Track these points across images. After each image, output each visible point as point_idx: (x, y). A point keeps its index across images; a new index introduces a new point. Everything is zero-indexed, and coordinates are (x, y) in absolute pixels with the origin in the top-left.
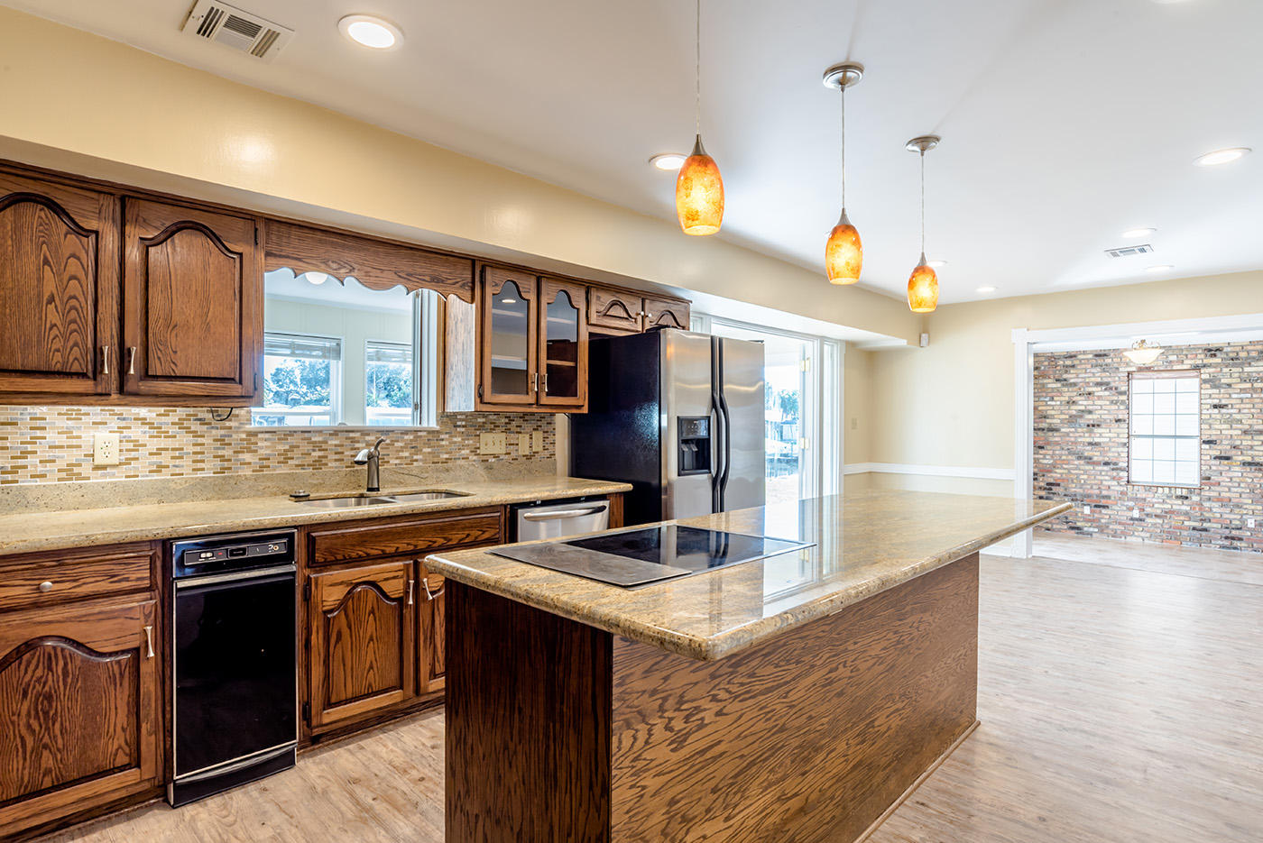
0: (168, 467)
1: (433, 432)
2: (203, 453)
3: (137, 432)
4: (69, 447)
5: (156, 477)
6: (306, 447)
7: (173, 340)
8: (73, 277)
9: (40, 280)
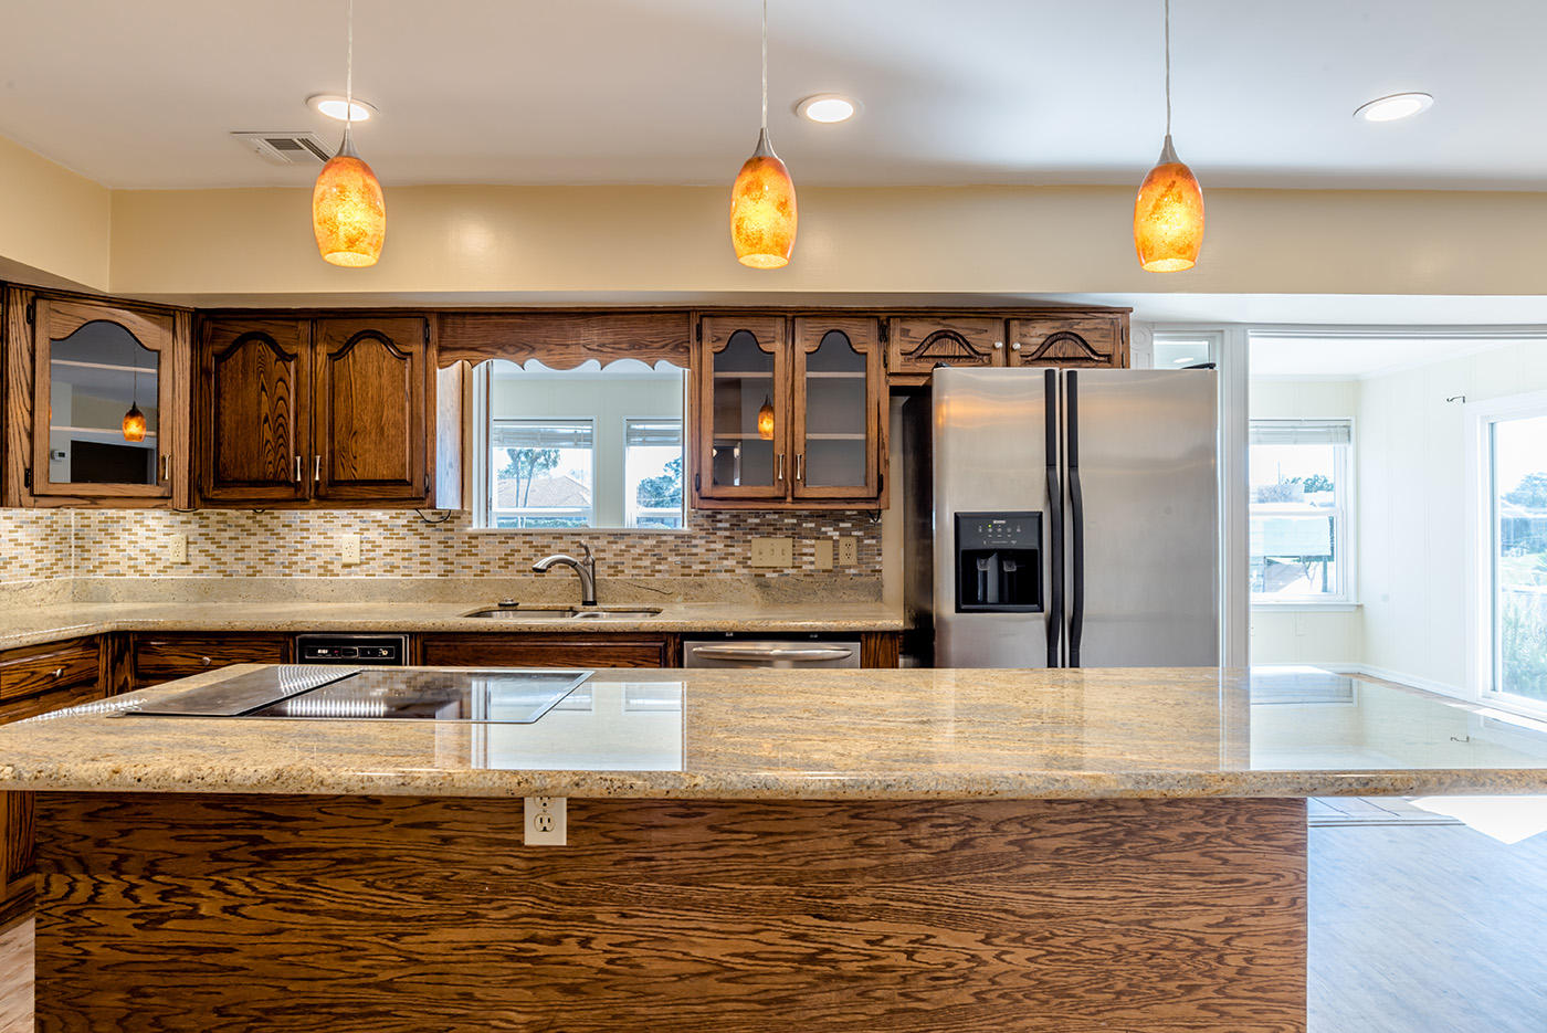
0: (399, 567)
1: (683, 536)
2: (429, 555)
3: (374, 534)
4: (325, 546)
5: (389, 577)
6: (527, 551)
7: (354, 445)
8: (281, 398)
9: (259, 403)
